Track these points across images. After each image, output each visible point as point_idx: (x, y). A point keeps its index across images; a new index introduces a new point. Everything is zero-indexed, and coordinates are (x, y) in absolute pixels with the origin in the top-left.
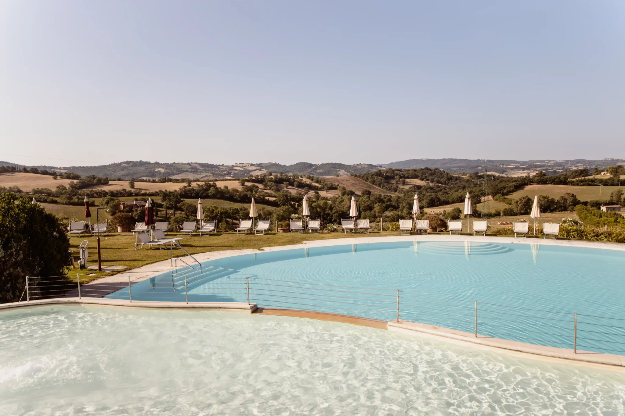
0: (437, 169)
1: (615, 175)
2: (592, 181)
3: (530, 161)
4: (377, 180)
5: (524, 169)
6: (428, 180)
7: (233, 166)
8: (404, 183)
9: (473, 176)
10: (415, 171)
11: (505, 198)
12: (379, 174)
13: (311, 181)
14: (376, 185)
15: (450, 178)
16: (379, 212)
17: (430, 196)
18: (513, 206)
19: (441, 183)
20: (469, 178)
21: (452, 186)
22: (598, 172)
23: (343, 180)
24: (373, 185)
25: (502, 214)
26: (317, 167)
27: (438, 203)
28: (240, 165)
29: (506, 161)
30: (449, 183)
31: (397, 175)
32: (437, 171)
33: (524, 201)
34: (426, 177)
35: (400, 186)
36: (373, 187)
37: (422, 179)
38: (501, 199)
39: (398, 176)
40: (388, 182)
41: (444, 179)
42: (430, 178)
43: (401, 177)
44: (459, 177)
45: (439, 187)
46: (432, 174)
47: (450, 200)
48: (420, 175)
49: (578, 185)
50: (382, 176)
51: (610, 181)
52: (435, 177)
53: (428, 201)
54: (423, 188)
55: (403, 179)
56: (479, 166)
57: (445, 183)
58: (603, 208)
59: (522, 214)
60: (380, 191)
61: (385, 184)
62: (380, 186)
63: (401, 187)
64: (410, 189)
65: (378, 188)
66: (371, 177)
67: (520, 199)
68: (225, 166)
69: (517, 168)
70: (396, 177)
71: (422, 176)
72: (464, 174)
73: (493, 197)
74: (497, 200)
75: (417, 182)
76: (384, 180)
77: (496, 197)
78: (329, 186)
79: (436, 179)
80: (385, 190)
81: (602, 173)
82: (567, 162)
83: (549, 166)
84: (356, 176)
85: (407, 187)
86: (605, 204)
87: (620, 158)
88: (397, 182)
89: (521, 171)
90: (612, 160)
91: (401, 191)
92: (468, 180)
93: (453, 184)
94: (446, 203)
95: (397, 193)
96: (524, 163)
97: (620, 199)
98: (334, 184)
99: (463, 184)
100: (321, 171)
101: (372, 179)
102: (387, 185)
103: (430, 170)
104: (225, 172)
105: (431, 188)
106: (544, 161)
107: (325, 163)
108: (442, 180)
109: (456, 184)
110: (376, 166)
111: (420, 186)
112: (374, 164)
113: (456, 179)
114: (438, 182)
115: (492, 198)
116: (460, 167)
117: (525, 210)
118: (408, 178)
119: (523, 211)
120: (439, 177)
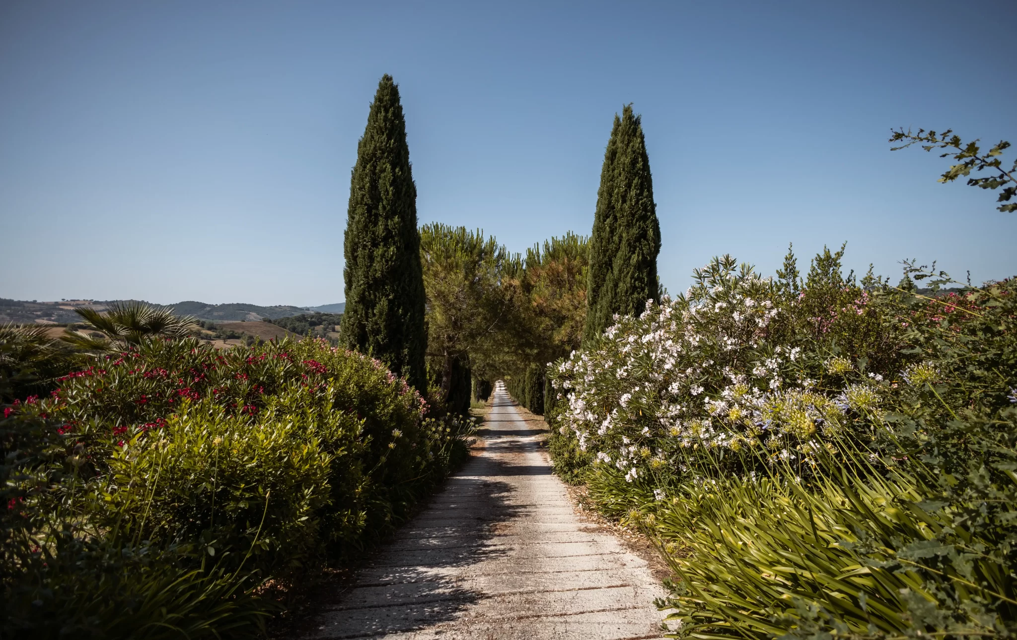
7: (57, 304)
12: (303, 318)
13: (200, 328)
23: (251, 327)
26: (213, 308)
28: (72, 303)
68: (40, 304)
78: (229, 333)
84: (270, 321)
98: (236, 331)
100: (221, 313)
104: (39, 313)
107: (226, 303)
110: (301, 309)
112: (299, 306)
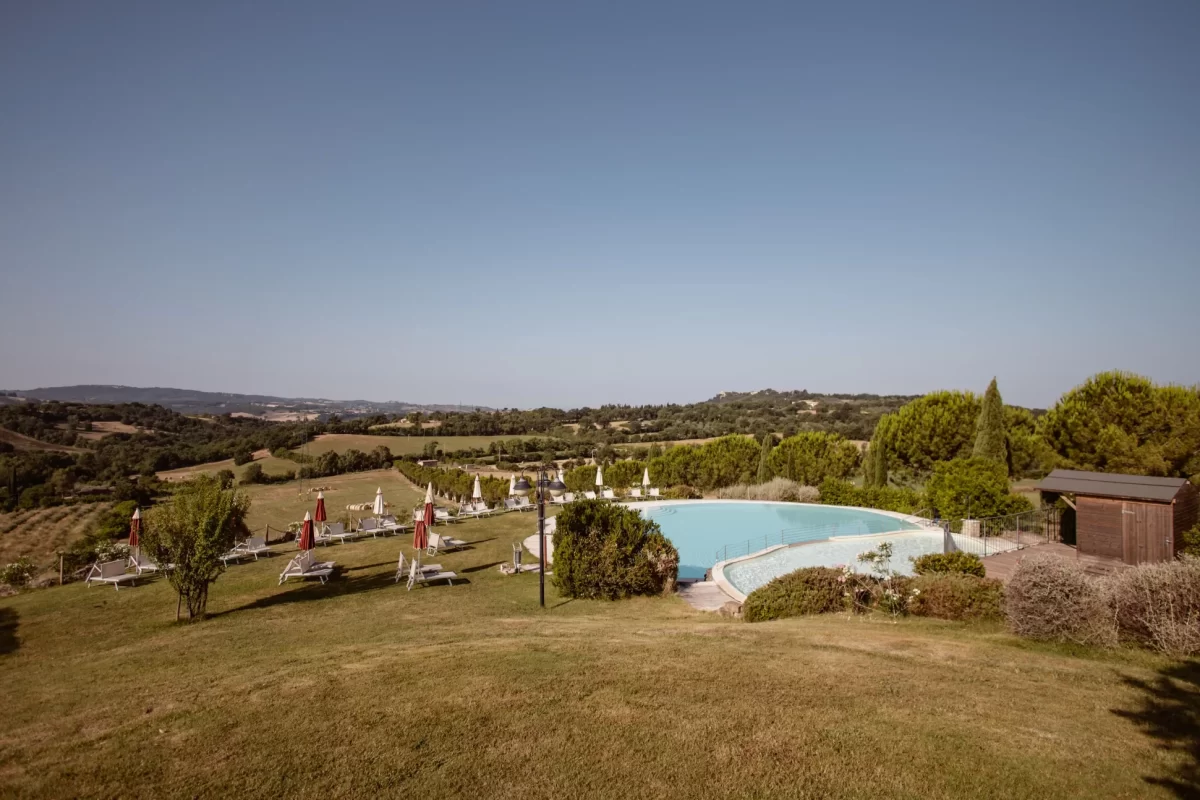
0: (156, 406)
1: (417, 424)
2: (394, 430)
3: (297, 399)
4: (24, 421)
5: (291, 410)
6: (140, 424)
8: (90, 429)
9: (223, 419)
10: (112, 407)
11: (292, 454)
14: (23, 433)
15: (184, 422)
16: (64, 486)
17: (158, 451)
18: (314, 465)
19: (167, 430)
20: (215, 422)
21: (188, 434)
22: (397, 418)
24: (15, 434)
25: (297, 476)
27: (175, 463)
29: (262, 397)
30: (181, 429)
31: (72, 413)
32: (156, 409)
33: (328, 457)
34: (137, 419)
35: (80, 435)
36: (12, 435)
37: (128, 423)
38: (287, 455)
39: (74, 417)
40: (51, 427)
41: (174, 422)
42: (145, 421)
43: (82, 418)
44: (200, 421)
45: (165, 436)
46: (147, 414)
47: (197, 458)
48: (123, 414)
49: (379, 434)
50: (38, 415)
51: (413, 431)
52: (155, 419)
53: (154, 460)
54: (133, 437)
55: (87, 422)
56: (221, 403)
57: (175, 430)
58: (421, 463)
59: (326, 475)
60: (33, 443)
61: (46, 431)
62: (32, 435)
63: (85, 436)
64: (106, 441)
65: (27, 438)
66: (7, 416)
67: (324, 455)
69: (279, 409)
70: (70, 417)
71: (128, 417)
72: (206, 416)
73: (273, 452)
74: (279, 456)
75: (119, 427)
76: (41, 423)
77: (278, 452)
79: (157, 422)
80: (44, 442)
81: (402, 421)
82: (346, 403)
83: (325, 407)
85: (96, 437)
86: (422, 459)
87: (405, 402)
88: (74, 427)
89: (288, 413)
90: (397, 403)
91: (85, 443)
92: (214, 427)
93: (190, 431)
94: (190, 463)
95: (74, 447)
96: (291, 401)
97: (433, 452)
99: (208, 431)
101: (10, 421)
102: (52, 433)
103: (143, 406)
105: (150, 438)
106: (316, 401)
108: (168, 425)
109: (196, 431)
111: (127, 434)
113: (195, 423)
114: (162, 427)
115: (269, 454)
116: (187, 402)
117: (331, 470)
118: (98, 419)
119: (328, 471)
120: (162, 420)
